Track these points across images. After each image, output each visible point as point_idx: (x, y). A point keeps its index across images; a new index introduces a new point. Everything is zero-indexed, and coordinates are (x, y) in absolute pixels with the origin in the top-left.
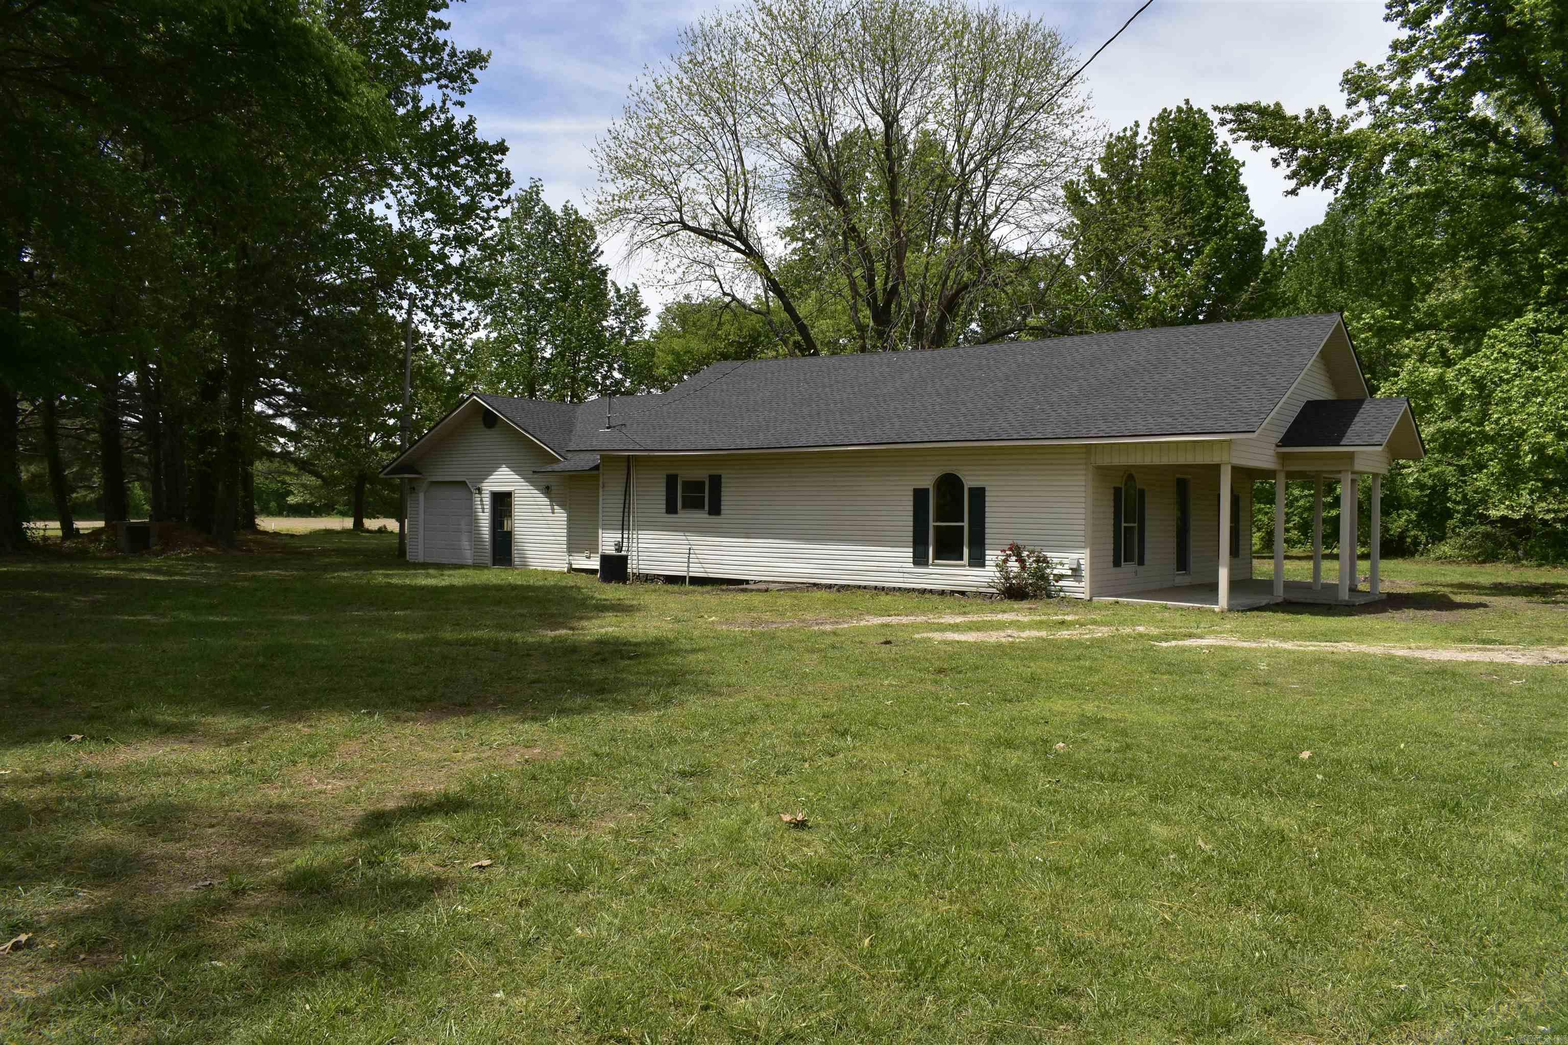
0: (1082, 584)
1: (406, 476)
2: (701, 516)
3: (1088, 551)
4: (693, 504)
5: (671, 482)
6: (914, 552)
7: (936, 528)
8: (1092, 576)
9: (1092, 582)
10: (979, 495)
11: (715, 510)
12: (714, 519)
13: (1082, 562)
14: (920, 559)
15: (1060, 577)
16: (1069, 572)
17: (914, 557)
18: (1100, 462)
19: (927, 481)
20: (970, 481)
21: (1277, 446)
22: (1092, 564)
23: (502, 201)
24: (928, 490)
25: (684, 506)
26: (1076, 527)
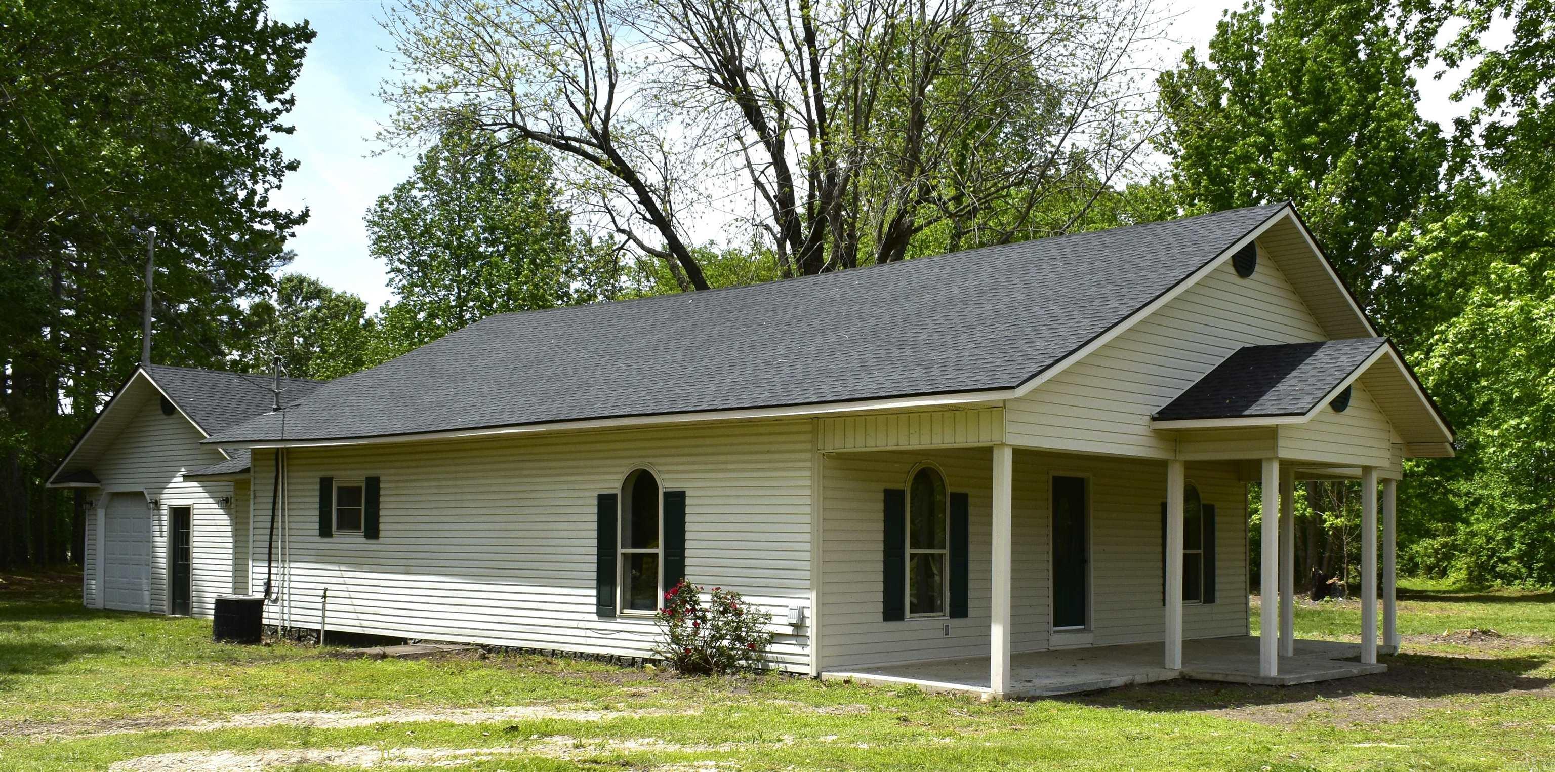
0: (807, 651)
1: (73, 485)
2: (354, 541)
3: (813, 595)
4: (348, 522)
5: (325, 485)
6: (599, 596)
7: (624, 555)
8: (820, 636)
9: (820, 647)
10: (677, 501)
11: (373, 532)
12: (372, 545)
13: (807, 613)
14: (605, 609)
15: (774, 638)
16: (789, 630)
17: (599, 604)
18: (829, 448)
19: (613, 484)
20: (666, 483)
21: (1154, 419)
22: (820, 615)
23: (283, 103)
24: (616, 495)
25: (340, 527)
26: (797, 555)
